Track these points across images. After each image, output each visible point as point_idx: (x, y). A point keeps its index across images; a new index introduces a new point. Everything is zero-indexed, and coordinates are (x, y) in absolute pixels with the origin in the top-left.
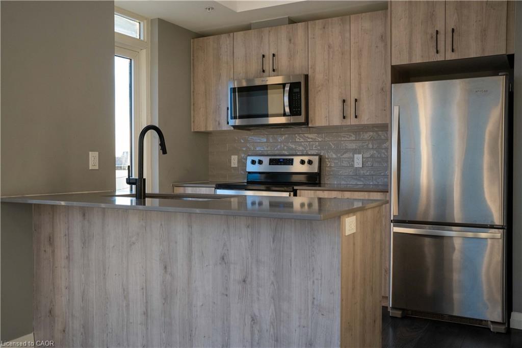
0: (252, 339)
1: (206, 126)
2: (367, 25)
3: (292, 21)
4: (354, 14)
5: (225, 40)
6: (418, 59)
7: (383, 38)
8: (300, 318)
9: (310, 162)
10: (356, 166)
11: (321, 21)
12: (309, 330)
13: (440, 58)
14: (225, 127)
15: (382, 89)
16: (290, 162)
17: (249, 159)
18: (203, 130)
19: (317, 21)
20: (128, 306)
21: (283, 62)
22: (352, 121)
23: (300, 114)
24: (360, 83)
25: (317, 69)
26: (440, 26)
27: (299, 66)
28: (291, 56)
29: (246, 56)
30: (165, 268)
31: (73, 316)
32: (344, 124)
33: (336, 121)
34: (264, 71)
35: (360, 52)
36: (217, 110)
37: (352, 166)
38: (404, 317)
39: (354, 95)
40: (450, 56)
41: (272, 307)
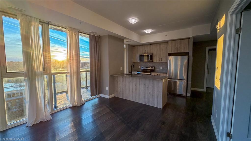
2: (164, 45)
3: (151, 44)
4: (161, 43)
5: (139, 47)
6: (172, 52)
7: (166, 48)
8: (156, 93)
9: (153, 68)
12: (158, 94)
14: (138, 62)
15: (166, 57)
16: (149, 68)
18: (134, 62)
19: (155, 45)
20: (129, 90)
21: (149, 51)
22: (161, 61)
23: (152, 60)
24: (162, 55)
25: (155, 53)
26: (177, 47)
27: (151, 52)
29: (142, 50)
30: (136, 85)
33: (158, 61)
34: (145, 53)
35: (162, 50)
36: (137, 59)
37: (160, 68)
38: (169, 94)
39: (161, 57)
40: (178, 52)
41: (152, 91)
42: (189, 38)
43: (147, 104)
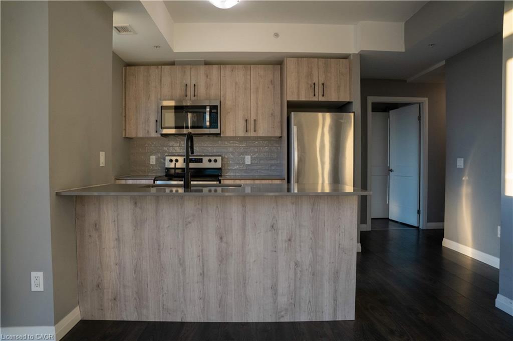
0: (295, 277)
1: (137, 134)
3: (207, 63)
4: (254, 64)
5: (154, 71)
6: (303, 98)
8: (330, 258)
9: (216, 161)
10: (246, 163)
11: (230, 66)
12: (337, 264)
13: (315, 99)
14: (153, 134)
15: (272, 114)
16: (200, 161)
17: (168, 158)
19: (227, 66)
20: (184, 271)
21: (202, 90)
22: (252, 134)
23: (217, 128)
24: (257, 110)
25: (227, 98)
26: (315, 80)
27: (214, 94)
28: (208, 87)
29: (172, 84)
30: (221, 238)
31: (124, 286)
32: (246, 135)
33: (241, 133)
34: (186, 96)
35: (257, 89)
36: (147, 121)
37: (244, 163)
39: (253, 117)
40: (321, 99)
41: (311, 254)
42: (346, 57)
43: (286, 319)
